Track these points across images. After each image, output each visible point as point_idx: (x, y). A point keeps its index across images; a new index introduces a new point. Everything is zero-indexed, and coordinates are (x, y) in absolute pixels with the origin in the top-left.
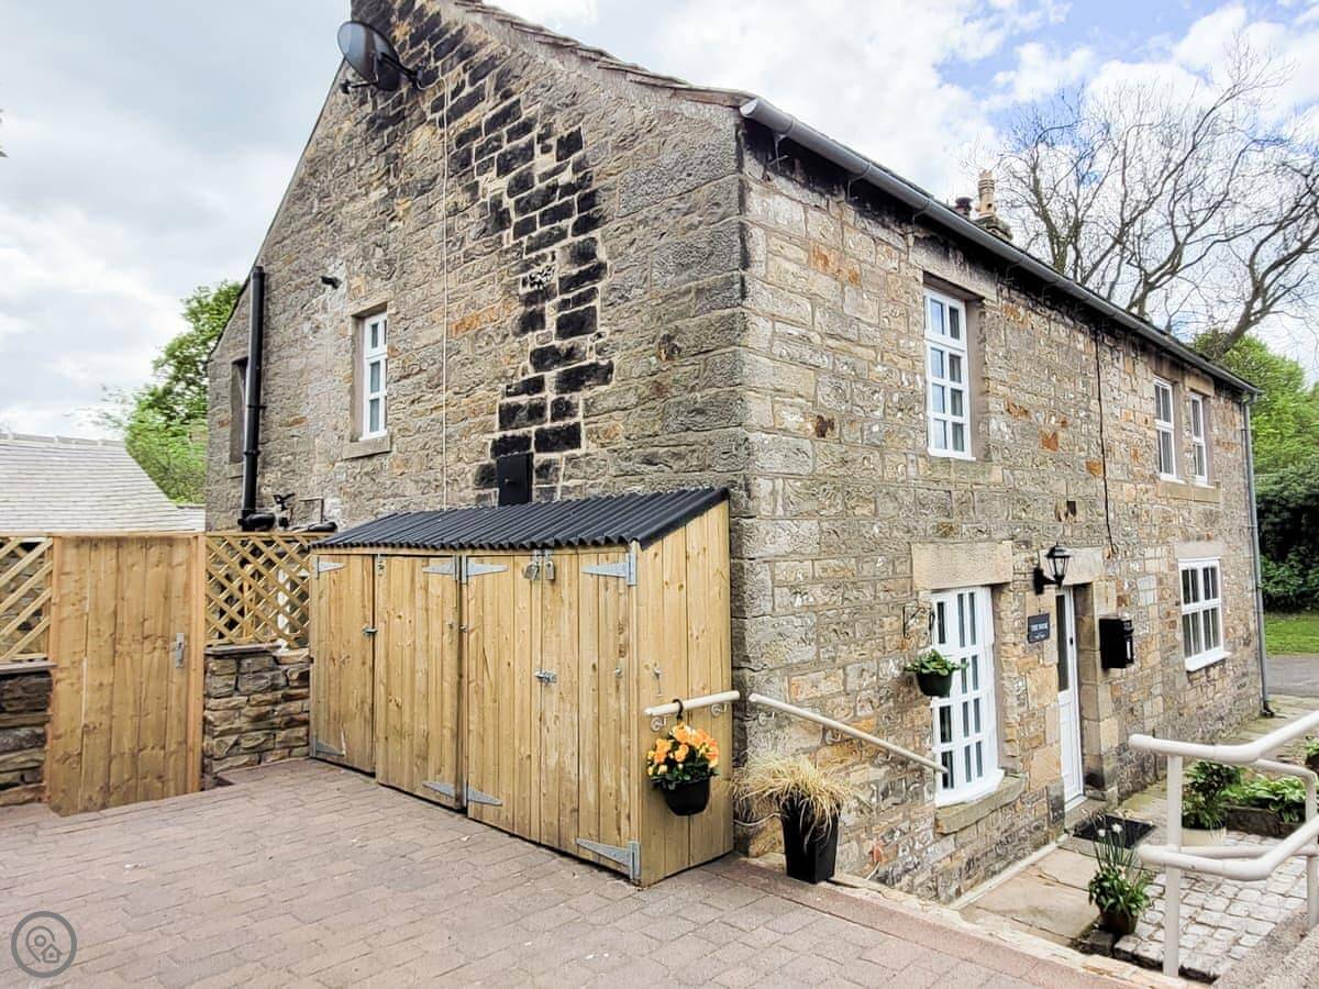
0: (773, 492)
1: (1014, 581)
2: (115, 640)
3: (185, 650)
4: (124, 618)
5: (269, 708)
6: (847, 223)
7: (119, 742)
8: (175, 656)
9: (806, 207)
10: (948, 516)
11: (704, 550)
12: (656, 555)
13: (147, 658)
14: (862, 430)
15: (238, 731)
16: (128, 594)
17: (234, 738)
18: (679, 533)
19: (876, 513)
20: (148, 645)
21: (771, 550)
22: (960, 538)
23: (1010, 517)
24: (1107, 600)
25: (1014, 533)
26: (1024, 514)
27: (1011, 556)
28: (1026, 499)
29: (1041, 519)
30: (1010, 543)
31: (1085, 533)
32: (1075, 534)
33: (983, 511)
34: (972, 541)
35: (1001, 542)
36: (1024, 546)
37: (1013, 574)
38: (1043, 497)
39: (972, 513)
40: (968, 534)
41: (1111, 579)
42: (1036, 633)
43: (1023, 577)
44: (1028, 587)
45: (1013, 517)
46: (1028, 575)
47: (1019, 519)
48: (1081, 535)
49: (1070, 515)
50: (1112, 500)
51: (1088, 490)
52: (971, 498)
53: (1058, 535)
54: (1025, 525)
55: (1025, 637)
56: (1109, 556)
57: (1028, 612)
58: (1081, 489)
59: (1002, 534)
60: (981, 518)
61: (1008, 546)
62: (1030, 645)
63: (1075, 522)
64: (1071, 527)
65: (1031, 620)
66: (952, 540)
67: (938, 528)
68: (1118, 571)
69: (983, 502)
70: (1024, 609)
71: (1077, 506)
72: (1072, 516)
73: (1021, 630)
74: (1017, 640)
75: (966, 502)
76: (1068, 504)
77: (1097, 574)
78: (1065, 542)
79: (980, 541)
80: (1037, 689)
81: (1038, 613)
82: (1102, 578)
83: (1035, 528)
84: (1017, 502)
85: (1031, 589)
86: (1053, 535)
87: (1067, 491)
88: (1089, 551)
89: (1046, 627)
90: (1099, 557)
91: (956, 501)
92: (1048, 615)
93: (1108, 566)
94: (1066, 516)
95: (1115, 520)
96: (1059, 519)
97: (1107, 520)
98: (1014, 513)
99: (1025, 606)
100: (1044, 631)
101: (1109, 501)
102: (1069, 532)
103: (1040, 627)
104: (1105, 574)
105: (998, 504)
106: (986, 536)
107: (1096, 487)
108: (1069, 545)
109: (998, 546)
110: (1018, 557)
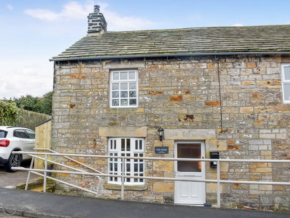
0: (59, 118)
1: (147, 137)
9: (70, 69)
14: (84, 105)
19: (87, 121)
21: (57, 127)
22: (119, 126)
23: (147, 121)
24: (218, 146)
25: (149, 124)
26: (156, 120)
27: (146, 130)
28: (157, 115)
29: (167, 121)
30: (146, 127)
31: (200, 125)
32: (192, 125)
33: (131, 119)
34: (125, 126)
35: (141, 127)
36: (155, 128)
37: (147, 135)
38: (169, 115)
39: (126, 120)
40: (123, 125)
41: (223, 139)
42: (159, 151)
43: (154, 136)
44: (156, 139)
45: (149, 121)
46: (156, 136)
47: (153, 121)
48: (197, 125)
49: (188, 119)
50: (227, 113)
51: (205, 111)
52: (126, 117)
53: (179, 125)
54: (156, 123)
55: (153, 152)
56: (221, 132)
57: (155, 145)
58: (199, 111)
59: (142, 125)
60: (130, 121)
61: (144, 128)
62: (156, 154)
63: (192, 121)
64: (189, 123)
65: (156, 148)
66: (116, 126)
67: (110, 124)
68: (230, 137)
69: (131, 117)
70: (153, 145)
71: (194, 116)
72: (190, 119)
73: (151, 149)
74: (149, 152)
75: (123, 117)
76: (188, 116)
77: (209, 137)
78: (183, 127)
79: (129, 127)
80: (159, 166)
81: (162, 146)
82: (214, 139)
83: (162, 123)
84: (151, 116)
85: (159, 140)
86: (175, 125)
87: (188, 112)
88: (204, 130)
89: (166, 150)
90: (212, 132)
91: (119, 118)
92: (168, 147)
93: (220, 135)
94: (185, 119)
95: (229, 120)
96: (180, 120)
97: (221, 120)
98: (149, 119)
99: (154, 143)
100: (164, 151)
101: (224, 113)
102: (187, 124)
103: (162, 150)
104: (216, 137)
105: (140, 117)
106: (132, 125)
107: (213, 110)
108: (187, 128)
109: (139, 128)
110: (150, 131)
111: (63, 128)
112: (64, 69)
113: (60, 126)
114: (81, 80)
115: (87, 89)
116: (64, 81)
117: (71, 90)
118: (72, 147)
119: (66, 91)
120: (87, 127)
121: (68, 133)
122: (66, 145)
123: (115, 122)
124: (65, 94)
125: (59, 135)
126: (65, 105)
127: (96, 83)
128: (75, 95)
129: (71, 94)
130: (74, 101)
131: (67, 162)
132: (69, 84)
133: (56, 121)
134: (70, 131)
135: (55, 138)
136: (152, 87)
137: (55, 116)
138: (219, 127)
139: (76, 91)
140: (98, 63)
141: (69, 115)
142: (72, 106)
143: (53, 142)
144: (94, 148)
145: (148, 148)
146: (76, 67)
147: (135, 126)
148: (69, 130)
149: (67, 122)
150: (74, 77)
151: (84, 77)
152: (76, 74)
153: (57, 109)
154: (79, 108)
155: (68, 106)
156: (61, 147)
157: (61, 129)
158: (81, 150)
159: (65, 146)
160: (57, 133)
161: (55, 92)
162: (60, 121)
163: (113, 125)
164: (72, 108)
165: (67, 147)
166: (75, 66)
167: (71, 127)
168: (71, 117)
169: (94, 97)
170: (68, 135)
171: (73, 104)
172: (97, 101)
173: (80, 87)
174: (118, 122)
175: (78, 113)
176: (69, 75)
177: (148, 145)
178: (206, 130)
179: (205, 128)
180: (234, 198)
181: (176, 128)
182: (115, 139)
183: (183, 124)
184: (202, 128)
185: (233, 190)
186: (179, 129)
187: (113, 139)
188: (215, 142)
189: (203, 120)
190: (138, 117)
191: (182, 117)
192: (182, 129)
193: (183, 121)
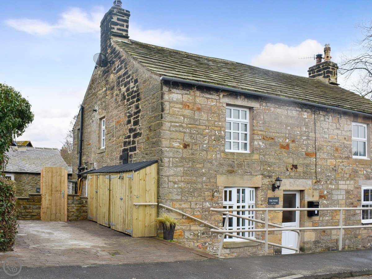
0: (169, 161)
1: (262, 187)
2: (52, 191)
3: (64, 194)
4: (53, 186)
5: (79, 208)
6: (197, 96)
7: (53, 212)
8: (62, 195)
9: (182, 95)
10: (233, 168)
11: (151, 173)
12: (138, 174)
13: (57, 195)
14: (200, 146)
15: (73, 212)
16: (54, 182)
17: (73, 213)
18: (144, 170)
19: (204, 166)
20: (57, 193)
21: (168, 174)
22: (237, 174)
23: (262, 169)
24: (313, 196)
25: (263, 173)
26: (269, 168)
27: (261, 179)
28: (270, 164)
29: (277, 170)
30: (261, 176)
31: (302, 175)
32: (296, 175)
33: (248, 167)
34: (243, 175)
35: (256, 176)
36: (268, 178)
37: (262, 185)
38: (279, 163)
39: (243, 167)
40: (241, 173)
41: (316, 189)
42: (271, 202)
43: (267, 186)
44: (269, 189)
45: (263, 169)
46: (269, 186)
47: (266, 169)
48: (300, 175)
49: (294, 169)
50: (320, 165)
51: (305, 162)
52: (244, 163)
53: (286, 175)
54: (269, 171)
55: (266, 203)
56: (316, 182)
57: (268, 196)
58: (301, 161)
59: (257, 174)
60: (247, 169)
61: (260, 177)
62: (268, 205)
63: (297, 171)
64: (294, 172)
65: (269, 198)
66: (234, 174)
67: (228, 171)
68: (321, 187)
69: (248, 164)
70: (267, 195)
71: (298, 166)
72: (295, 169)
73: (264, 201)
74: (262, 203)
75: (241, 164)
76: (293, 166)
77: (307, 188)
78: (290, 177)
79: (246, 175)
80: (271, 218)
81: (273, 197)
82: (311, 189)
83: (274, 172)
84: (266, 164)
85: (271, 190)
86: (284, 175)
87: (293, 162)
88: (304, 180)
89: (277, 201)
90: (309, 182)
91: (236, 164)
92: (278, 198)
93: (314, 185)
94: (292, 169)
95: (321, 172)
96: (288, 170)
97: (316, 171)
98: (264, 167)
99: (267, 194)
100: (276, 202)
101: (318, 165)
102: (292, 174)
103: (274, 201)
104: (312, 188)
105: (256, 165)
106: (249, 174)
107: (310, 160)
108: (292, 178)
109: (255, 177)
110: (264, 180)
111: (176, 175)
112: (174, 93)
113: (172, 172)
114: (196, 112)
115: (203, 126)
116: (175, 111)
117: (183, 124)
118: (187, 200)
119: (178, 124)
120: (203, 175)
121: (182, 181)
122: (179, 197)
123: (232, 169)
124: (177, 129)
125: (171, 184)
126: (177, 144)
127: (213, 119)
128: (189, 132)
129: (184, 130)
130: (187, 139)
131: (181, 219)
132: (181, 115)
133: (166, 165)
134: (185, 179)
135: (165, 188)
136: (265, 132)
137: (165, 158)
138: (314, 178)
139: (190, 126)
140: (214, 94)
141: (182, 158)
142: (186, 146)
143: (163, 193)
144: (212, 200)
145: (262, 199)
146: (190, 94)
147: (251, 175)
148: (182, 178)
149: (180, 166)
150: (187, 107)
151: (199, 109)
152: (190, 103)
153: (167, 149)
154: (194, 150)
155: (181, 146)
156: (172, 200)
157: (172, 176)
158: (198, 203)
159: (177, 198)
160: (167, 181)
161: (163, 124)
162: (171, 165)
163: (231, 173)
164: (186, 148)
165: (181, 200)
166: (188, 92)
167: (185, 174)
168: (185, 160)
169: (211, 136)
170: (182, 185)
171: (187, 144)
172: (214, 142)
173: (194, 122)
174: (236, 169)
175: (192, 156)
176: (182, 103)
177: (262, 196)
178: (306, 180)
179: (305, 179)
180: (322, 244)
181: (284, 177)
182: (230, 189)
183: (290, 174)
184: (303, 178)
185: (322, 237)
186: (287, 179)
187: (228, 190)
188: (311, 191)
189: (303, 170)
190: (254, 165)
191: (290, 167)
192: (289, 179)
193: (290, 170)
